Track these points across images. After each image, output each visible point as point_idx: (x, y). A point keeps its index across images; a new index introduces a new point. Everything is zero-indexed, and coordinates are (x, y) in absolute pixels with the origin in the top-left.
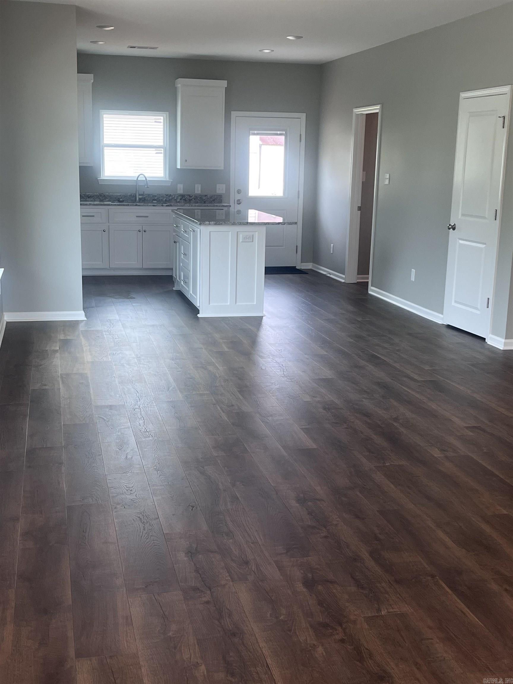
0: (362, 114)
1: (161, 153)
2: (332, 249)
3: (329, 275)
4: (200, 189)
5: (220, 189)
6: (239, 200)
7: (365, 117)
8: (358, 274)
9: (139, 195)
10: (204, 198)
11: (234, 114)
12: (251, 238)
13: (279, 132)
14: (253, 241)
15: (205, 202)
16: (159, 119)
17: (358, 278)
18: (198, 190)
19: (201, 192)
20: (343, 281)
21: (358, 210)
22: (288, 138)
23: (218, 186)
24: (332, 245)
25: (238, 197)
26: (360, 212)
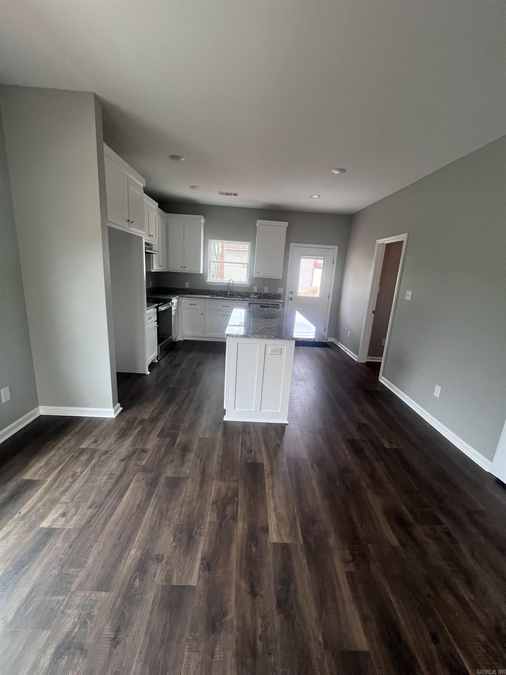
0: (383, 244)
1: (245, 267)
2: (349, 335)
3: (345, 351)
4: (267, 290)
5: (280, 291)
6: (291, 298)
7: (385, 246)
8: (368, 356)
9: (230, 292)
10: (269, 295)
11: (292, 245)
12: (280, 351)
13: (320, 257)
14: (281, 354)
15: (270, 298)
16: (245, 247)
17: (368, 359)
18: (266, 290)
19: (268, 291)
20: (356, 360)
21: (372, 313)
22: (326, 261)
23: (279, 289)
24: (349, 332)
25: (291, 296)
26: (373, 314)
